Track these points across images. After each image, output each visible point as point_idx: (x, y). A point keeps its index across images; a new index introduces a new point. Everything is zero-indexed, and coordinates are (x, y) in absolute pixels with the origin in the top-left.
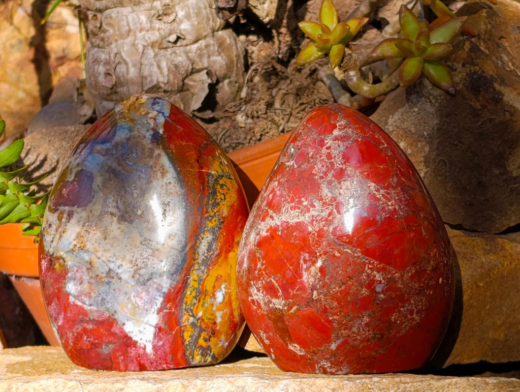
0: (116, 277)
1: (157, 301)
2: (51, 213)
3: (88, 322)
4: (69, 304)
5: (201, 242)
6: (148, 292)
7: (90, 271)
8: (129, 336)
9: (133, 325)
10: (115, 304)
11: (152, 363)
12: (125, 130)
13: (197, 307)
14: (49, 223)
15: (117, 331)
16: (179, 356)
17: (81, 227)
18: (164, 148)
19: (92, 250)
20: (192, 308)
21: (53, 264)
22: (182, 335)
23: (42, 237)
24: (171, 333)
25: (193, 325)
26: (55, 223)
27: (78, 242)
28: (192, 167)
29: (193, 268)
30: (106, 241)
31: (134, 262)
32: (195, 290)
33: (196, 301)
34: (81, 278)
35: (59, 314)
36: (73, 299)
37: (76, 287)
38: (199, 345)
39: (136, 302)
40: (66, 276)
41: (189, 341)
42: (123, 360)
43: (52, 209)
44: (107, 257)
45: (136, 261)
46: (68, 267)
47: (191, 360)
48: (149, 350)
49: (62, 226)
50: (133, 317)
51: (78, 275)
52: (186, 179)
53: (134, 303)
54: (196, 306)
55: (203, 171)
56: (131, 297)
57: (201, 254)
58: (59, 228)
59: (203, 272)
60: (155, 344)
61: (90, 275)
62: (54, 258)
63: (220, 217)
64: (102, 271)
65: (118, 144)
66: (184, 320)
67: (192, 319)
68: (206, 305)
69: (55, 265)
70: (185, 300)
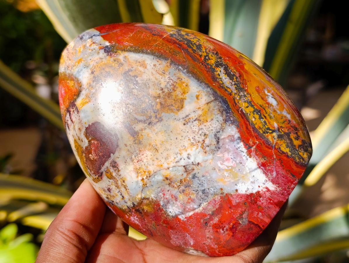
0: (194, 167)
1: (240, 149)
2: (100, 182)
3: (211, 219)
4: (184, 223)
5: (220, 78)
6: (227, 150)
7: (172, 184)
8: (249, 194)
9: (243, 184)
10: (215, 184)
11: (282, 194)
12: (83, 71)
13: (269, 123)
14: (106, 189)
15: (237, 201)
16: (294, 167)
17: (131, 163)
18: (123, 50)
19: (158, 168)
20: (267, 127)
21: (141, 211)
22: (281, 152)
23: (113, 204)
24: (274, 159)
25: (280, 137)
26: (110, 184)
27: (142, 175)
28: (155, 41)
29: (236, 100)
30: (160, 151)
31: (195, 142)
32: (255, 113)
33: (264, 120)
34: (172, 196)
35: (184, 238)
36: (184, 216)
37: (176, 206)
38: (297, 147)
39: (227, 167)
40: (161, 207)
41: (289, 151)
42: (263, 215)
43: (98, 178)
44: (173, 161)
45: (195, 140)
46: (155, 199)
47: (304, 162)
48: (272, 187)
49: (118, 179)
50: (237, 179)
51: (167, 197)
52: (162, 51)
53: (226, 168)
54: (267, 122)
55: (165, 36)
56: (220, 167)
57: (230, 87)
58: (117, 183)
59: (245, 96)
60: (271, 179)
61: (176, 186)
62: (137, 206)
63: (211, 51)
64: (181, 173)
65: (90, 84)
66: (271, 140)
67: (275, 134)
68: (272, 115)
69: (143, 210)
70: (256, 126)
